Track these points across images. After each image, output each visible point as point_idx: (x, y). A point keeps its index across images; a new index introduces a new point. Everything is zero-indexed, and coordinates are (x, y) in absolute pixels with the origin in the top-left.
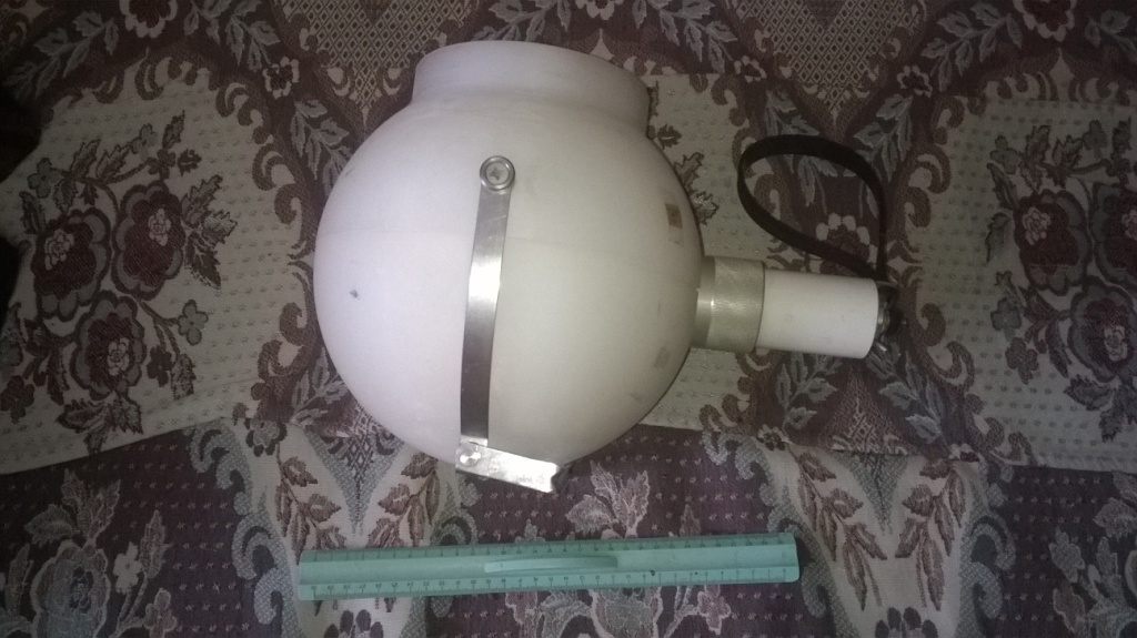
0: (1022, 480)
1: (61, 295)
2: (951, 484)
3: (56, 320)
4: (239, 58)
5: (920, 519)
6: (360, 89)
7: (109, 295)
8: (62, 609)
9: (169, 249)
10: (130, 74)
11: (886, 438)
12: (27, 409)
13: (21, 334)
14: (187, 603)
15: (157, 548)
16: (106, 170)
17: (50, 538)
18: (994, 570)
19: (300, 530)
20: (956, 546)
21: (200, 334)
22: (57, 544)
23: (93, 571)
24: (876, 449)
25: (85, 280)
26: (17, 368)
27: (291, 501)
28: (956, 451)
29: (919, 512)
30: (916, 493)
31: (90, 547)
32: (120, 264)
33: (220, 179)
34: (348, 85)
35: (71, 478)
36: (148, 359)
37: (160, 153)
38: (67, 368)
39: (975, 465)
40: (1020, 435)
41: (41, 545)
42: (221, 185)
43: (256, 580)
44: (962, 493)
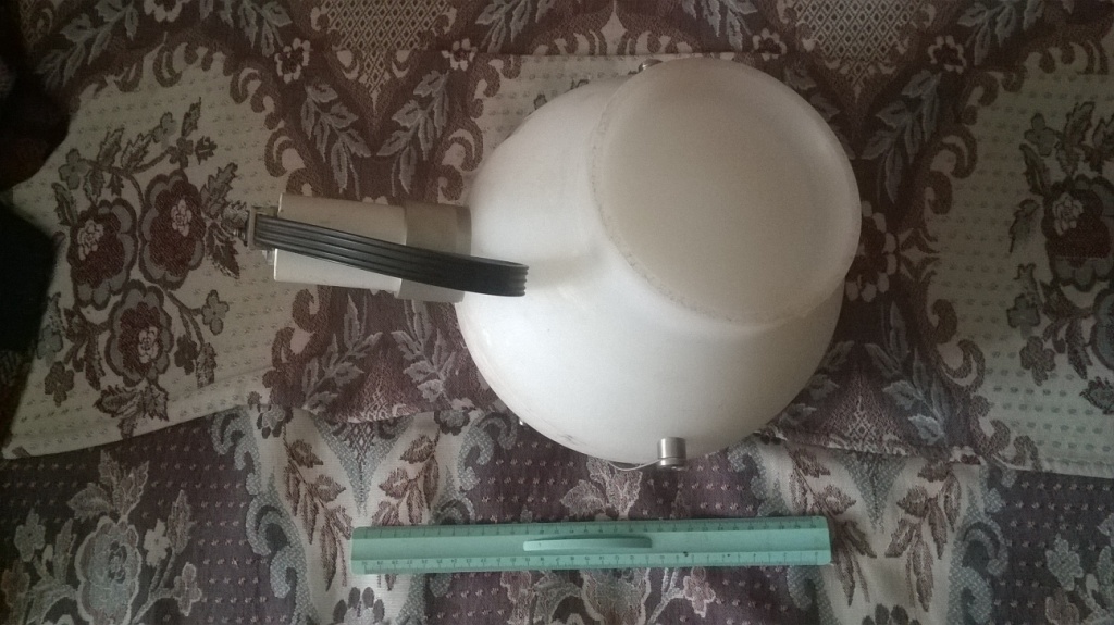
0: (1025, 485)
1: (95, 285)
2: (948, 487)
3: (90, 308)
4: (253, 40)
5: (914, 520)
6: (369, 71)
7: (138, 285)
8: (102, 579)
9: (190, 239)
10: (148, 62)
11: (886, 438)
12: (68, 393)
13: (61, 322)
14: (210, 576)
15: (183, 526)
16: (130, 161)
17: (91, 514)
18: (984, 575)
19: (309, 510)
20: (948, 549)
21: (222, 324)
22: (96, 520)
23: (126, 545)
24: (873, 449)
25: (117, 271)
26: (58, 354)
27: (299, 482)
28: (957, 454)
29: (914, 513)
30: (912, 494)
31: (123, 523)
32: (147, 255)
33: (235, 167)
34: (357, 68)
35: (107, 459)
36: (175, 348)
37: (179, 142)
38: (102, 355)
39: (976, 468)
40: (1028, 438)
41: (82, 520)
42: (236, 173)
43: (271, 557)
44: (959, 497)
